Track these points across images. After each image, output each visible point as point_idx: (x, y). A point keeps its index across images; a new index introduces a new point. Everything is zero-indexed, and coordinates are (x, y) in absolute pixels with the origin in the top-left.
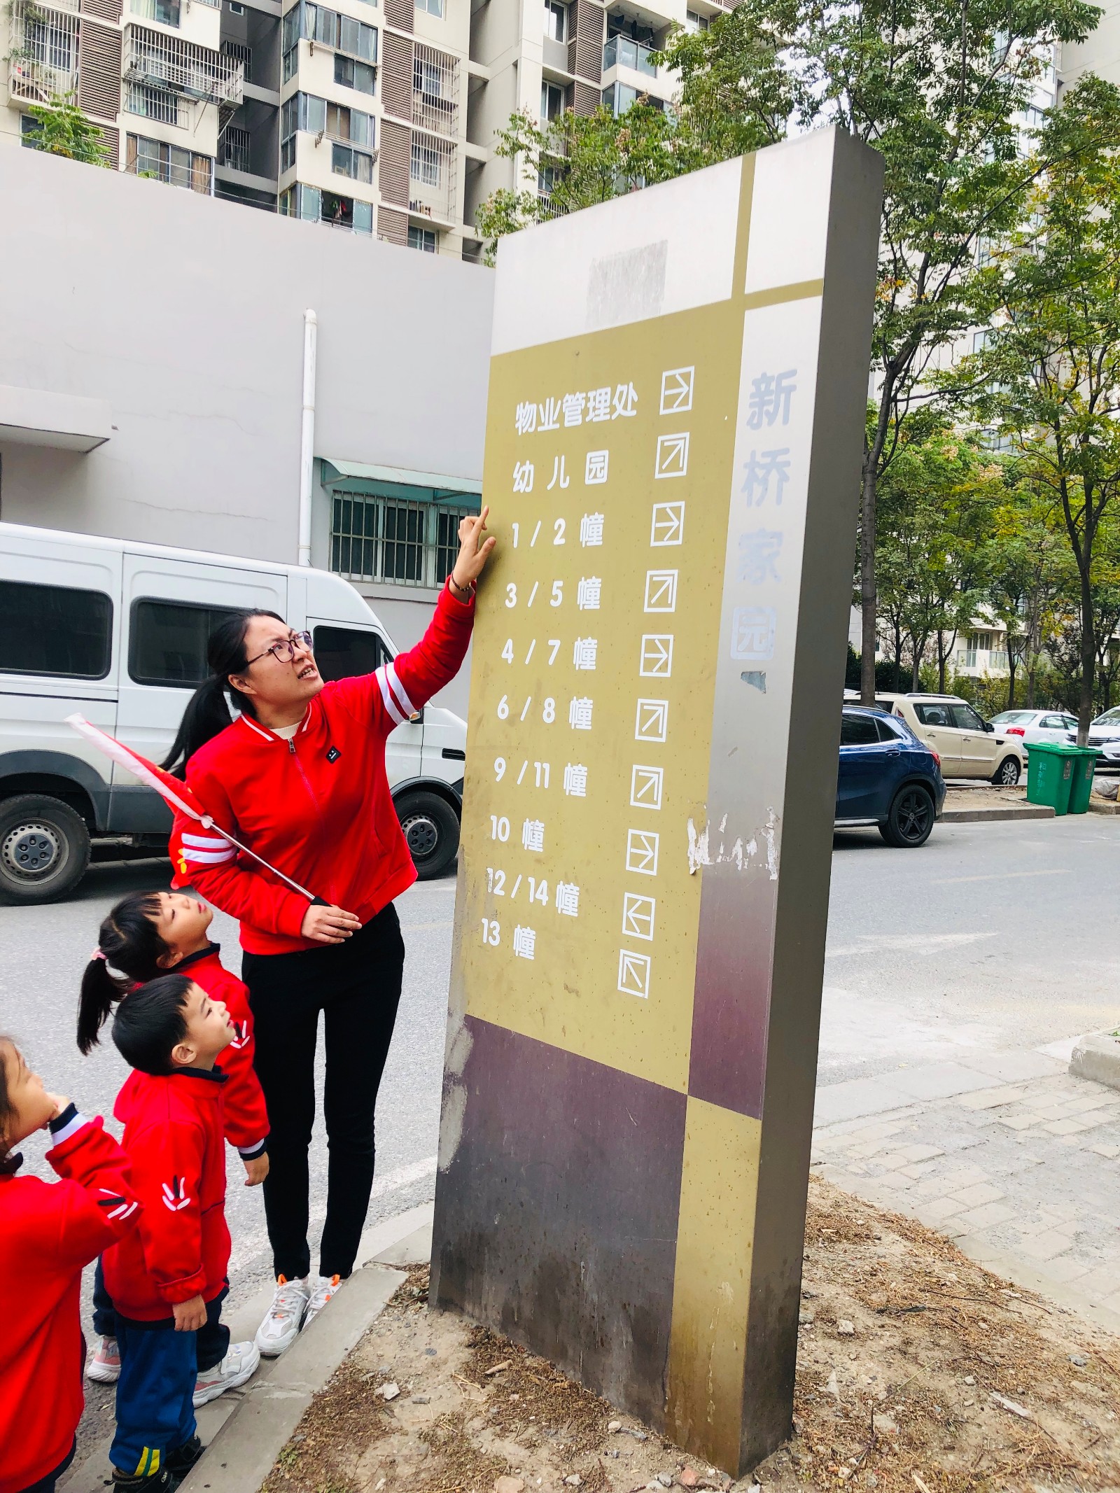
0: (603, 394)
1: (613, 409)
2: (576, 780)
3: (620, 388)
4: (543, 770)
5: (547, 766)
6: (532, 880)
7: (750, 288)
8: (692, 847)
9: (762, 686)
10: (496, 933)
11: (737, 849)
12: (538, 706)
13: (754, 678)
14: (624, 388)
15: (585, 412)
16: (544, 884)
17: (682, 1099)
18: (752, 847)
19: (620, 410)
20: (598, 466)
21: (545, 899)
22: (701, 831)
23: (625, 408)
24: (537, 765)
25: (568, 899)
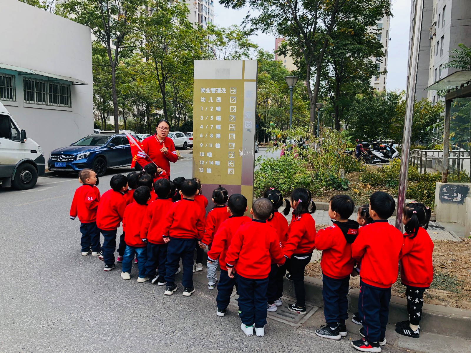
0: (219, 89)
1: (221, 91)
2: (218, 146)
3: (222, 89)
4: (211, 145)
5: (212, 144)
6: (210, 161)
7: (245, 78)
8: (240, 153)
9: (250, 132)
10: (203, 170)
11: (248, 153)
12: (209, 135)
13: (249, 130)
14: (223, 89)
15: (216, 91)
16: (213, 161)
17: (240, 186)
18: (250, 152)
19: (223, 92)
20: (219, 100)
21: (213, 164)
22: (241, 151)
23: (224, 91)
24: (210, 144)
25: (218, 163)
